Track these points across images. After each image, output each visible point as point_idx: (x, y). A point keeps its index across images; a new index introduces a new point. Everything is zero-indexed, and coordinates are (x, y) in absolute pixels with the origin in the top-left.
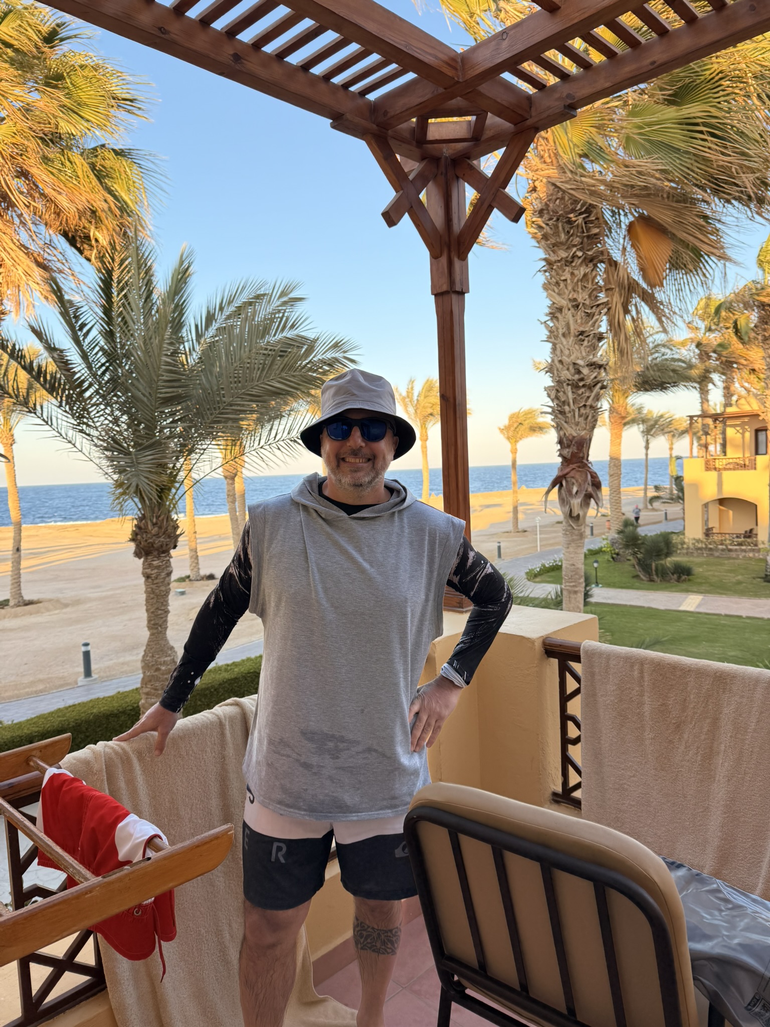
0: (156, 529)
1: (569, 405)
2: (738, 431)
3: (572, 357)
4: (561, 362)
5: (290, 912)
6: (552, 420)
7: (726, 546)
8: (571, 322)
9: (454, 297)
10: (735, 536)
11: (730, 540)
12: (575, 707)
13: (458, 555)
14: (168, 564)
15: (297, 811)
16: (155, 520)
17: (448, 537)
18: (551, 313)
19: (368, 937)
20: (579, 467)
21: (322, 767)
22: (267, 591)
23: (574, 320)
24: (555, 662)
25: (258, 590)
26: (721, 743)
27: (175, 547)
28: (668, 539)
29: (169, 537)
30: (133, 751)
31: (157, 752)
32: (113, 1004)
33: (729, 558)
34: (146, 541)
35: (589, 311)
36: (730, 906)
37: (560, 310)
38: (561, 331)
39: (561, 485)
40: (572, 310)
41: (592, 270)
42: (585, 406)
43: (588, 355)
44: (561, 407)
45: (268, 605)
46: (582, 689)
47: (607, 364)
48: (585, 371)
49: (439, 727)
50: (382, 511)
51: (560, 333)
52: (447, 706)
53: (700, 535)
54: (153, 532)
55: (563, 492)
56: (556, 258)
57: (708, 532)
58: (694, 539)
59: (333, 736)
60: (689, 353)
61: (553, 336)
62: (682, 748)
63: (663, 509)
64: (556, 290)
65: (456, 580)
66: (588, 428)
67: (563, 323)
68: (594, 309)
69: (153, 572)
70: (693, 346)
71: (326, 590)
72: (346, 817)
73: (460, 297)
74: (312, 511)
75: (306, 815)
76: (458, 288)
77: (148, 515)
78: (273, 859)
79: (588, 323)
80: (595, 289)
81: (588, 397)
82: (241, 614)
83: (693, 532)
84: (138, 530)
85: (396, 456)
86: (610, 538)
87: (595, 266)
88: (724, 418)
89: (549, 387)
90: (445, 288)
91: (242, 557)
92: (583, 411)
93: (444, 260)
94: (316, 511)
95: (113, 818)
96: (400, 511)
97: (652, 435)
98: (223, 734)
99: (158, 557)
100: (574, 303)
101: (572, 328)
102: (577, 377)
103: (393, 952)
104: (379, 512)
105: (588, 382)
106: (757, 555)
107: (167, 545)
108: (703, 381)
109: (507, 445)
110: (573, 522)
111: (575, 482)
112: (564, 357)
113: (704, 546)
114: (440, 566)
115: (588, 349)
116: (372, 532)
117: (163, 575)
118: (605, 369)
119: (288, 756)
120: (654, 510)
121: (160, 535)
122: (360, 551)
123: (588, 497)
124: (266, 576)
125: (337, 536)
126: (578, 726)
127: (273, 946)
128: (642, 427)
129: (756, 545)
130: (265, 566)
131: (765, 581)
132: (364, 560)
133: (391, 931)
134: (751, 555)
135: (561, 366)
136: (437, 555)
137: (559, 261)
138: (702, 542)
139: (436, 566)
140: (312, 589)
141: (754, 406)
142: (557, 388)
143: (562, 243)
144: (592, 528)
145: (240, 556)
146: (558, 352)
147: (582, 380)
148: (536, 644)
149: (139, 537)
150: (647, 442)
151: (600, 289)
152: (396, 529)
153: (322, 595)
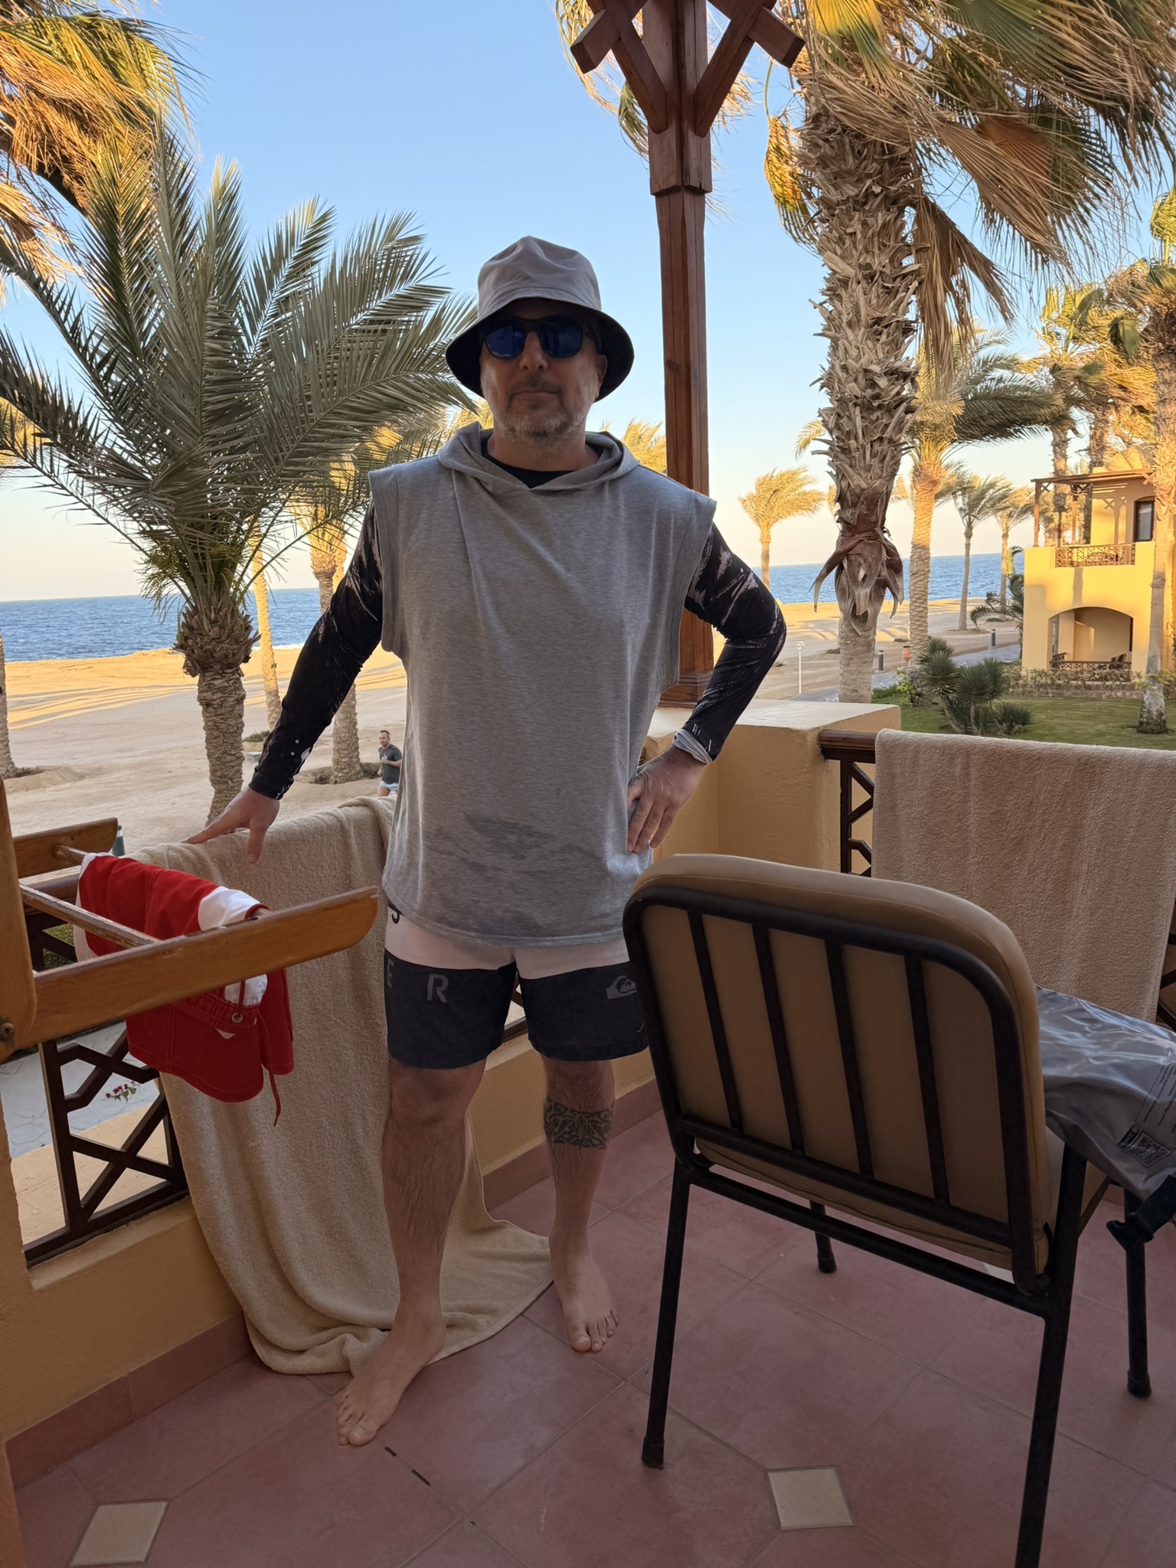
0: (216, 629)
1: (856, 439)
2: (1109, 504)
3: (863, 360)
4: (844, 368)
5: (457, 1072)
6: (830, 464)
7: (1083, 681)
8: (862, 303)
9: (688, 198)
10: (1096, 665)
11: (1089, 672)
12: (863, 830)
13: (704, 556)
14: (238, 686)
15: (464, 932)
16: (213, 616)
17: (687, 525)
18: (829, 289)
19: (564, 1123)
20: (869, 538)
21: (500, 869)
22: (406, 611)
23: (864, 299)
24: (835, 765)
25: (394, 613)
26: (1082, 862)
27: (246, 659)
28: (996, 670)
29: (237, 642)
30: (212, 858)
31: (251, 858)
32: (197, 1212)
33: (1087, 699)
34: (201, 648)
35: (890, 285)
36: (1099, 1026)
37: (845, 282)
38: (845, 318)
39: (841, 568)
40: (864, 283)
41: (896, 218)
42: (881, 439)
43: (886, 358)
44: (843, 441)
45: (408, 634)
46: (875, 802)
47: (916, 373)
48: (883, 382)
49: (670, 819)
50: (585, 480)
51: (845, 321)
52: (682, 790)
53: (1043, 665)
54: (211, 633)
55: (843, 578)
56: (840, 197)
57: (1056, 660)
58: (1035, 671)
59: (515, 826)
60: (1041, 379)
61: (833, 328)
62: (1025, 873)
63: (990, 630)
64: (839, 251)
65: (699, 597)
66: (885, 474)
67: (850, 305)
68: (897, 283)
69: (215, 697)
70: (1047, 370)
71: (498, 607)
72: (536, 941)
73: (697, 198)
74: (472, 481)
75: (478, 937)
76: (694, 183)
77: (203, 607)
78: (430, 998)
79: (887, 305)
80: (898, 250)
81: (887, 426)
82: (366, 653)
83: (1034, 660)
84: (187, 632)
85: (604, 391)
86: (908, 670)
87: (901, 211)
88: (1088, 484)
89: (825, 410)
90: (673, 181)
91: (364, 559)
92: (877, 447)
93: (671, 134)
94: (479, 481)
95: (195, 892)
96: (613, 481)
97: (975, 517)
98: (346, 845)
99: (222, 674)
100: (868, 272)
101: (863, 313)
102: (869, 392)
103: (602, 1145)
104: (579, 481)
105: (887, 400)
106: (1128, 694)
107: (234, 655)
108: (1059, 422)
109: (755, 530)
110: (857, 625)
111: (862, 561)
112: (850, 360)
113: (1049, 682)
114: (676, 572)
115: (887, 348)
116: (567, 515)
117: (231, 701)
118: (913, 381)
119: (450, 854)
120: (977, 631)
121: (223, 638)
122: (549, 545)
123: (882, 585)
124: (404, 588)
125: (512, 521)
126: (867, 855)
127: (432, 1121)
128: (960, 501)
129: (1128, 680)
130: (402, 570)
131: (1138, 732)
132: (557, 559)
133: (599, 1114)
134: (1119, 694)
135: (845, 375)
136: (671, 554)
137: (844, 202)
138: (1046, 675)
139: (670, 572)
140: (478, 603)
141: (1137, 464)
142: (839, 410)
143: (849, 173)
144: (881, 657)
145: (360, 558)
146: (841, 353)
147: (877, 397)
148: (808, 738)
149: (190, 642)
150: (970, 526)
151: (906, 250)
152: (607, 511)
153: (491, 614)
